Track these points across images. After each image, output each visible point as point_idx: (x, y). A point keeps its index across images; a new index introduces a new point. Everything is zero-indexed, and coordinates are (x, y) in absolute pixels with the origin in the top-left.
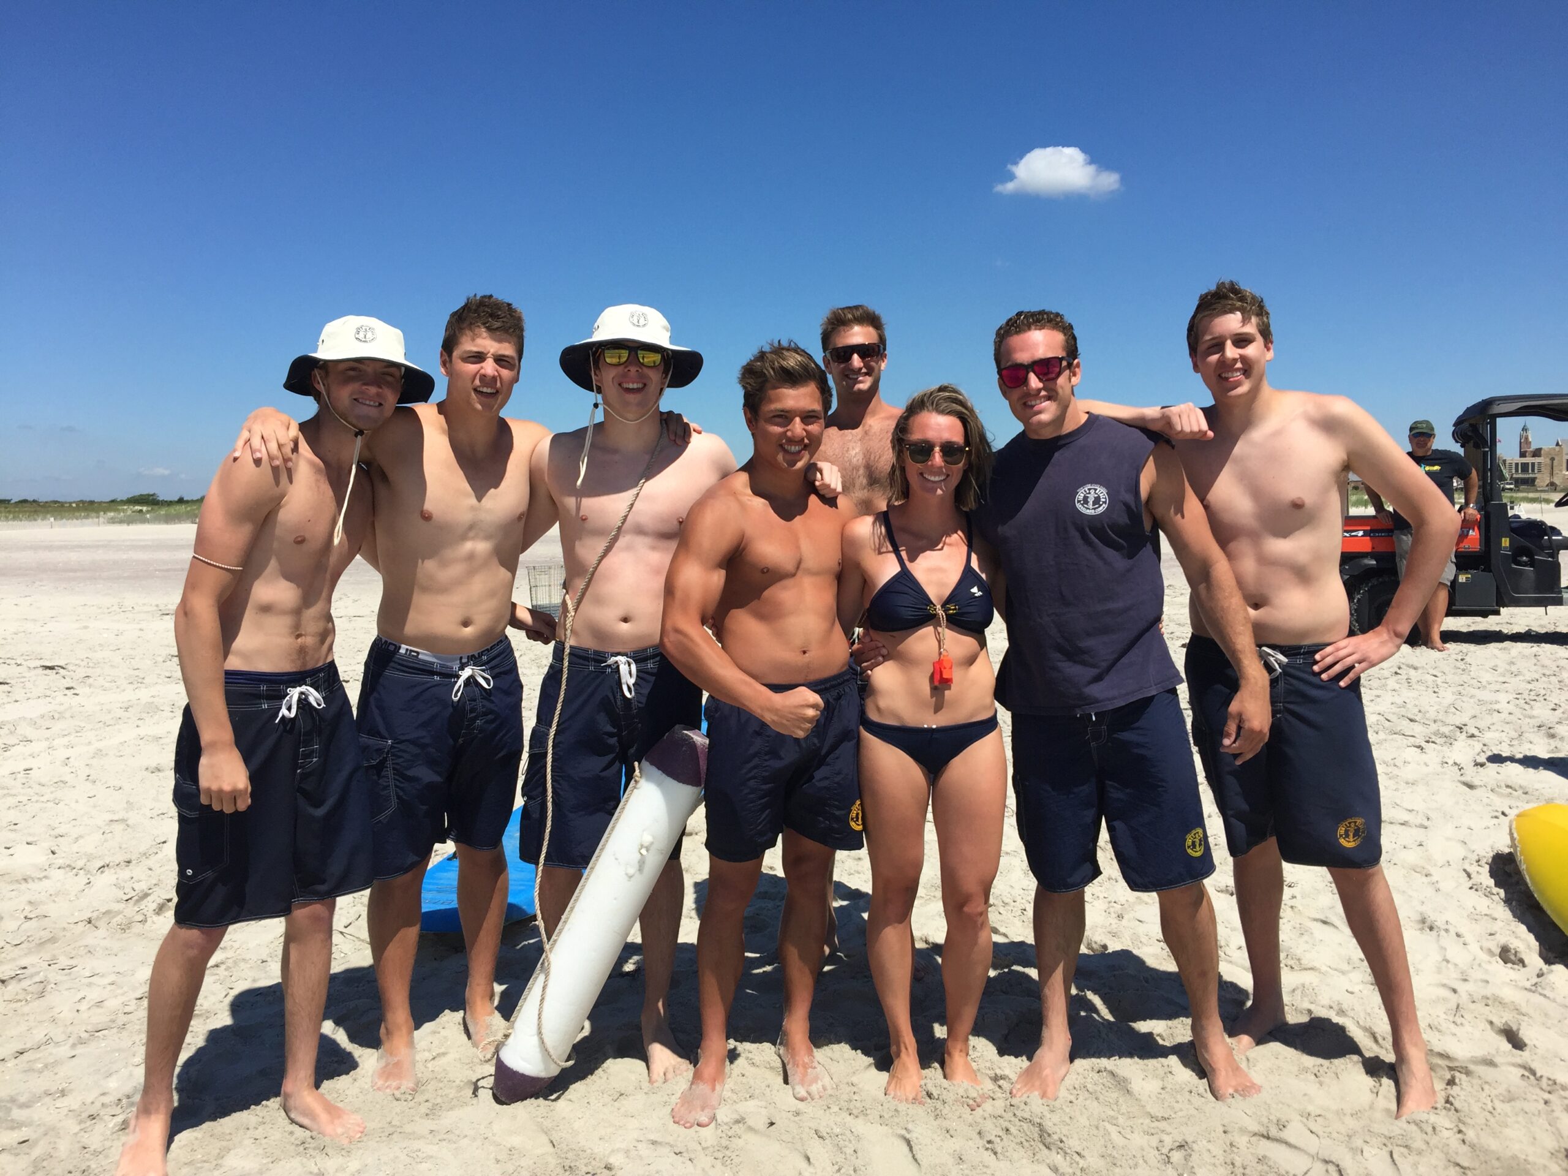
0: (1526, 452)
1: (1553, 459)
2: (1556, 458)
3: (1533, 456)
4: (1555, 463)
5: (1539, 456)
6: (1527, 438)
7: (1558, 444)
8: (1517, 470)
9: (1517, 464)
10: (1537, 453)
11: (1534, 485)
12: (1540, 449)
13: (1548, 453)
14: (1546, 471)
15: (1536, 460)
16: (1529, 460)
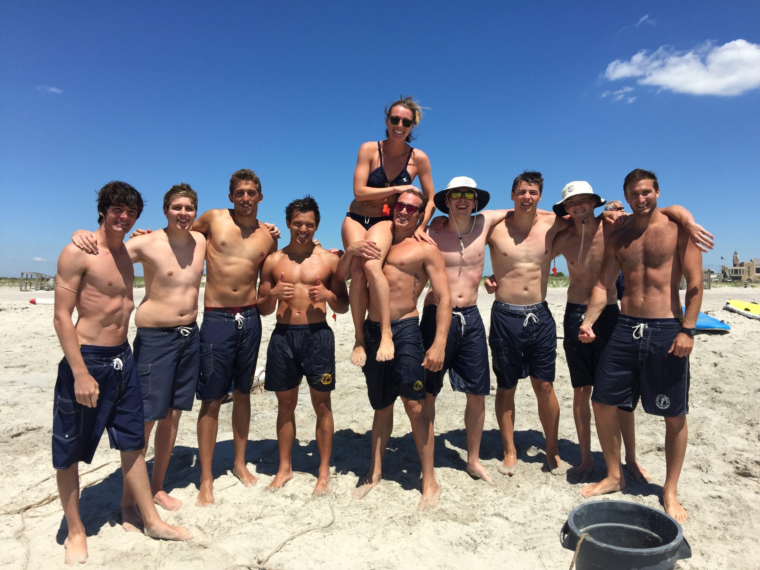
0: (736, 264)
1: (749, 268)
2: (751, 267)
3: (740, 266)
4: (750, 270)
5: (743, 266)
6: (736, 258)
7: (751, 261)
8: (732, 273)
9: (732, 270)
10: (742, 265)
11: (741, 280)
12: (743, 263)
13: (746, 265)
14: (746, 273)
15: (742, 268)
16: (737, 268)
